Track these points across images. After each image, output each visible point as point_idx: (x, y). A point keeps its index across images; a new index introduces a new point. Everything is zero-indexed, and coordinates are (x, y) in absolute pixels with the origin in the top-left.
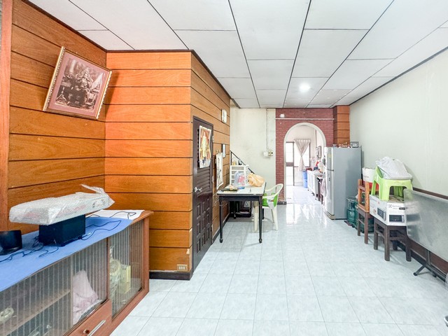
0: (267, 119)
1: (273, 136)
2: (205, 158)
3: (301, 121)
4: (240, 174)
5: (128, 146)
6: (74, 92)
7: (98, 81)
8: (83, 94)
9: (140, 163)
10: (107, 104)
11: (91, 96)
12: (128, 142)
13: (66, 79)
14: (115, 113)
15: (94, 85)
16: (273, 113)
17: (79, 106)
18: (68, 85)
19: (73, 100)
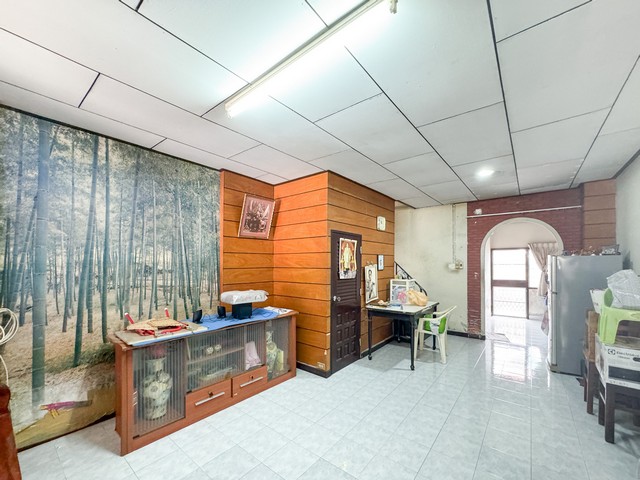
0: (454, 220)
1: (463, 241)
2: (348, 269)
3: (511, 216)
4: (400, 290)
5: (287, 259)
6: (253, 222)
7: (266, 211)
8: (258, 222)
9: (294, 272)
10: (274, 227)
11: (263, 223)
12: (287, 256)
13: (248, 214)
14: (280, 233)
15: (264, 215)
16: (463, 210)
17: (256, 231)
18: (249, 218)
19: (253, 227)
